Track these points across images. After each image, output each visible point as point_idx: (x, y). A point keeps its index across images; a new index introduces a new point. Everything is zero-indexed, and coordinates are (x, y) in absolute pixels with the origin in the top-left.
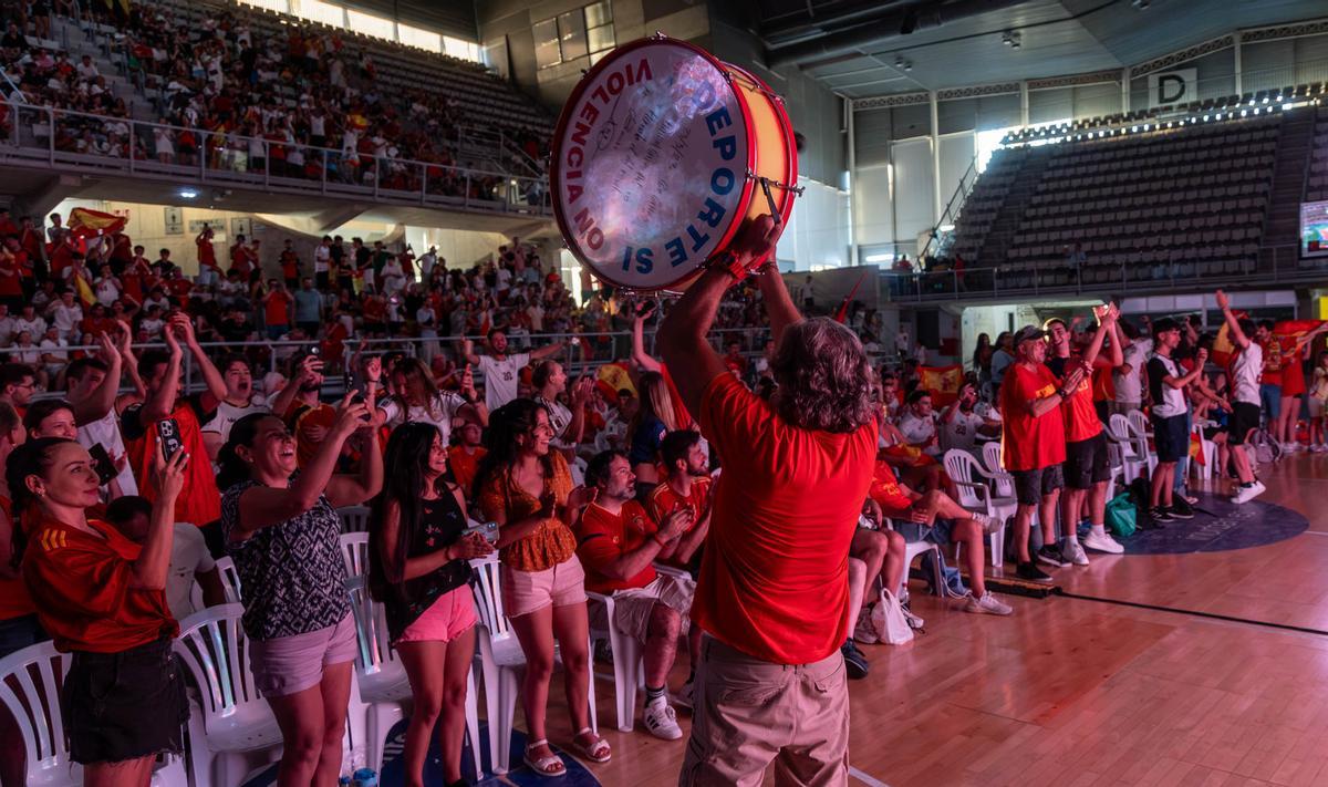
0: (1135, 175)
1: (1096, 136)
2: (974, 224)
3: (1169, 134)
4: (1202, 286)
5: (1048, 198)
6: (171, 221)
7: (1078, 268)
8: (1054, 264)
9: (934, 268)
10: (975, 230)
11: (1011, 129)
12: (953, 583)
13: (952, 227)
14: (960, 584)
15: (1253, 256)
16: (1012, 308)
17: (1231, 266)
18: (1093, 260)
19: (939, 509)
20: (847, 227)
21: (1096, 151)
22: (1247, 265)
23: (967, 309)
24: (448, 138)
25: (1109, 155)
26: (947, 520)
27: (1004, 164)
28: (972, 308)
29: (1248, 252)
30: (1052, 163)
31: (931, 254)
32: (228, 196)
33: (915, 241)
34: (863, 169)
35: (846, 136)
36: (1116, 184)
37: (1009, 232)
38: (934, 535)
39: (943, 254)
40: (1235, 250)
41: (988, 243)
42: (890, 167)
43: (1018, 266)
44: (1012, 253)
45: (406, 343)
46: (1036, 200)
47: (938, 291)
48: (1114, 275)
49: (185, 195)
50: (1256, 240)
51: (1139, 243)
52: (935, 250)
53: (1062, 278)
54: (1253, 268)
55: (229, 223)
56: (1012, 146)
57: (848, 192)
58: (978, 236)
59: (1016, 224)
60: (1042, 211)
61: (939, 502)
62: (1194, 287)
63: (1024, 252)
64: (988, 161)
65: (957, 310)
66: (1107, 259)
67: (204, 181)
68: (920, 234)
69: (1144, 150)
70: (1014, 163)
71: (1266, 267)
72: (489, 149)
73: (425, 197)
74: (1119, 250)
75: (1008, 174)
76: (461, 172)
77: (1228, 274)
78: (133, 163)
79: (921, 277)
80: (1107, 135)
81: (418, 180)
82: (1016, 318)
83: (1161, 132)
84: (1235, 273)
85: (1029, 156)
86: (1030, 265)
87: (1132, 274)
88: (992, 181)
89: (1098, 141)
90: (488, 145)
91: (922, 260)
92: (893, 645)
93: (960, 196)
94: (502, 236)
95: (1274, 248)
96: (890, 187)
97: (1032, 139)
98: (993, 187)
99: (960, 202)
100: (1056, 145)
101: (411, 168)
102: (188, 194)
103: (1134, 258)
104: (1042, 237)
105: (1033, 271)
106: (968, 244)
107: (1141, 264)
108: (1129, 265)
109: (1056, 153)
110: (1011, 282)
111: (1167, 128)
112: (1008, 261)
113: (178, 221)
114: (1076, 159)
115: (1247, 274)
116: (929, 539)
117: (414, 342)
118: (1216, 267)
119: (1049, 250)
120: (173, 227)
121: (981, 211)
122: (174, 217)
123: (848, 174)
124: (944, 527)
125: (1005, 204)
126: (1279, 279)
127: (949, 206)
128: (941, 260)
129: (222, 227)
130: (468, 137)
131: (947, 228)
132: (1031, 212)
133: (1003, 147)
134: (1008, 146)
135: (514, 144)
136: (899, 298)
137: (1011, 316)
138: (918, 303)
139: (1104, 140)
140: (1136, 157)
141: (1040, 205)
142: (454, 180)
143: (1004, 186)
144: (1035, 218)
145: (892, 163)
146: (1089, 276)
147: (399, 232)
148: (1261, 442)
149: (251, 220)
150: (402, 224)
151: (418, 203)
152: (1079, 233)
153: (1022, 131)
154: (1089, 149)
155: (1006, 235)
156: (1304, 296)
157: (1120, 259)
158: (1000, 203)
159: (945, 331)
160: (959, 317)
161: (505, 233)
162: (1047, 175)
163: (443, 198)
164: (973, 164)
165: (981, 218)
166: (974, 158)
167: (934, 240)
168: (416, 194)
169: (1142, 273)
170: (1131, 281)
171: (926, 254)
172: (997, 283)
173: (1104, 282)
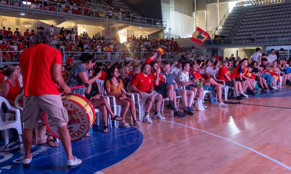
0: (271, 14)
1: (261, 4)
2: (228, 26)
3: (281, 3)
5: (248, 20)
6: (17, 22)
8: (249, 37)
9: (217, 38)
10: (228, 28)
11: (238, 1)
12: (215, 101)
13: (222, 28)
14: (216, 101)
16: (237, 49)
18: (259, 36)
19: (211, 82)
20: (194, 27)
21: (261, 7)
23: (225, 49)
24: (88, 1)
25: (264, 9)
26: (213, 85)
27: (236, 11)
28: (227, 49)
30: (249, 11)
31: (216, 34)
32: (33, 15)
33: (212, 31)
34: (199, 12)
35: (194, 3)
36: (266, 16)
37: (237, 29)
38: (210, 88)
39: (219, 34)
41: (231, 31)
42: (206, 11)
43: (239, 38)
44: (238, 34)
45: (79, 53)
46: (244, 20)
47: (217, 44)
48: (264, 40)
49: (22, 14)
51: (271, 32)
52: (217, 33)
53: (251, 41)
55: (32, 23)
56: (239, 6)
57: (194, 18)
58: (229, 29)
59: (239, 26)
60: (246, 23)
61: (211, 80)
63: (241, 34)
64: (232, 10)
65: (223, 49)
66: (263, 36)
67: (27, 11)
68: (213, 29)
69: (274, 7)
70: (239, 10)
72: (99, 4)
73: (83, 16)
74: (266, 34)
75: (237, 13)
76: (92, 10)
78: (9, 6)
79: (213, 40)
80: (264, 3)
81: (81, 12)
82: (238, 52)
83: (279, 2)
85: (243, 9)
86: (242, 37)
87: (269, 40)
88: (233, 15)
89: (262, 5)
90: (99, 3)
91: (214, 36)
92: (200, 111)
93: (224, 18)
94: (102, 27)
96: (206, 16)
97: (244, 4)
98: (233, 17)
99: (224, 21)
100: (250, 6)
101: (79, 9)
102: (23, 14)
103: (270, 36)
104: (246, 30)
105: (243, 39)
106: (226, 32)
107: (272, 37)
108: (268, 38)
109: (250, 8)
110: (237, 42)
111: (280, 1)
112: (236, 36)
113: (19, 22)
114: (255, 10)
116: (209, 90)
117: (81, 53)
119: (247, 33)
120: (18, 23)
121: (230, 23)
122: (18, 21)
123: (194, 13)
124: (213, 87)
125: (236, 21)
127: (221, 22)
128: (219, 36)
129: (31, 23)
130: (94, 1)
131: (220, 27)
132: (243, 23)
133: (236, 6)
134: (237, 6)
135: (106, 3)
136: (207, 46)
137: (237, 51)
138: (213, 47)
139: (263, 4)
140: (272, 9)
141: (245, 22)
142: (90, 12)
143: (236, 16)
144: (244, 25)
145: (206, 10)
146: (258, 40)
147: (76, 26)
149: (38, 21)
150: (77, 24)
151: (81, 18)
152: (256, 29)
153: (241, 2)
154: (259, 7)
155: (236, 29)
157: (266, 36)
158: (235, 21)
159: (219, 55)
160: (223, 51)
161: (103, 26)
162: (248, 14)
163: (87, 17)
164: (228, 10)
165: (230, 25)
166: (228, 9)
167: (217, 30)
168: (80, 16)
169: (272, 40)
170: (269, 42)
171: (215, 34)
172: (233, 42)
173: (262, 42)
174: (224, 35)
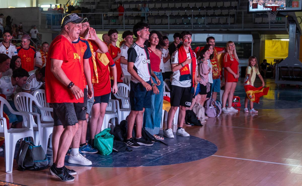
4: (208, 30)
7: (146, 16)
8: (135, 13)
15: (233, 16)
17: (222, 20)
18: (155, 13)
22: (230, 20)
29: (231, 13)
39: (78, 4)
40: (225, 12)
48: (165, 21)
50: (235, 8)
52: (74, 2)
54: (233, 22)
62: (203, 30)
66: (161, 13)
71: (238, 21)
77: (220, 24)
84: (224, 24)
87: (173, 21)
95: (243, 11)
103: (175, 13)
107: (178, 16)
108: (172, 17)
110: (111, 21)
115: (229, 25)
118: (215, 20)
126: (244, 28)
136: (52, 27)
148: (210, 106)
156: (256, 38)
157: (168, 13)
169: (179, 21)
170: (172, 24)
171: (69, 4)
172: (104, 22)
173: (158, 24)
174: (88, 7)
